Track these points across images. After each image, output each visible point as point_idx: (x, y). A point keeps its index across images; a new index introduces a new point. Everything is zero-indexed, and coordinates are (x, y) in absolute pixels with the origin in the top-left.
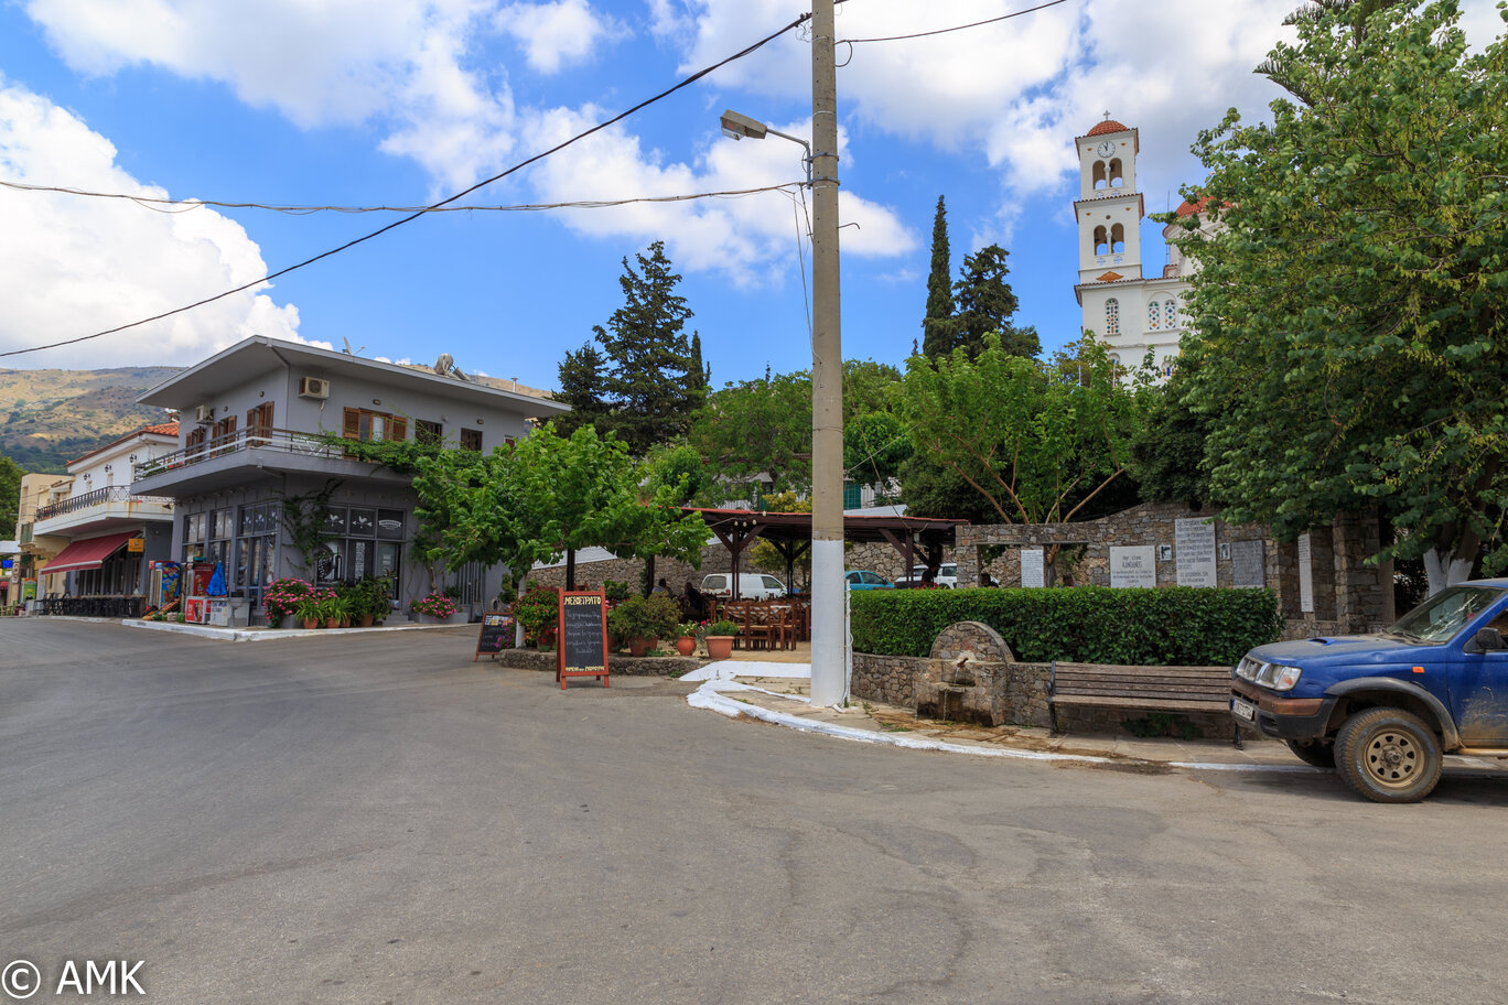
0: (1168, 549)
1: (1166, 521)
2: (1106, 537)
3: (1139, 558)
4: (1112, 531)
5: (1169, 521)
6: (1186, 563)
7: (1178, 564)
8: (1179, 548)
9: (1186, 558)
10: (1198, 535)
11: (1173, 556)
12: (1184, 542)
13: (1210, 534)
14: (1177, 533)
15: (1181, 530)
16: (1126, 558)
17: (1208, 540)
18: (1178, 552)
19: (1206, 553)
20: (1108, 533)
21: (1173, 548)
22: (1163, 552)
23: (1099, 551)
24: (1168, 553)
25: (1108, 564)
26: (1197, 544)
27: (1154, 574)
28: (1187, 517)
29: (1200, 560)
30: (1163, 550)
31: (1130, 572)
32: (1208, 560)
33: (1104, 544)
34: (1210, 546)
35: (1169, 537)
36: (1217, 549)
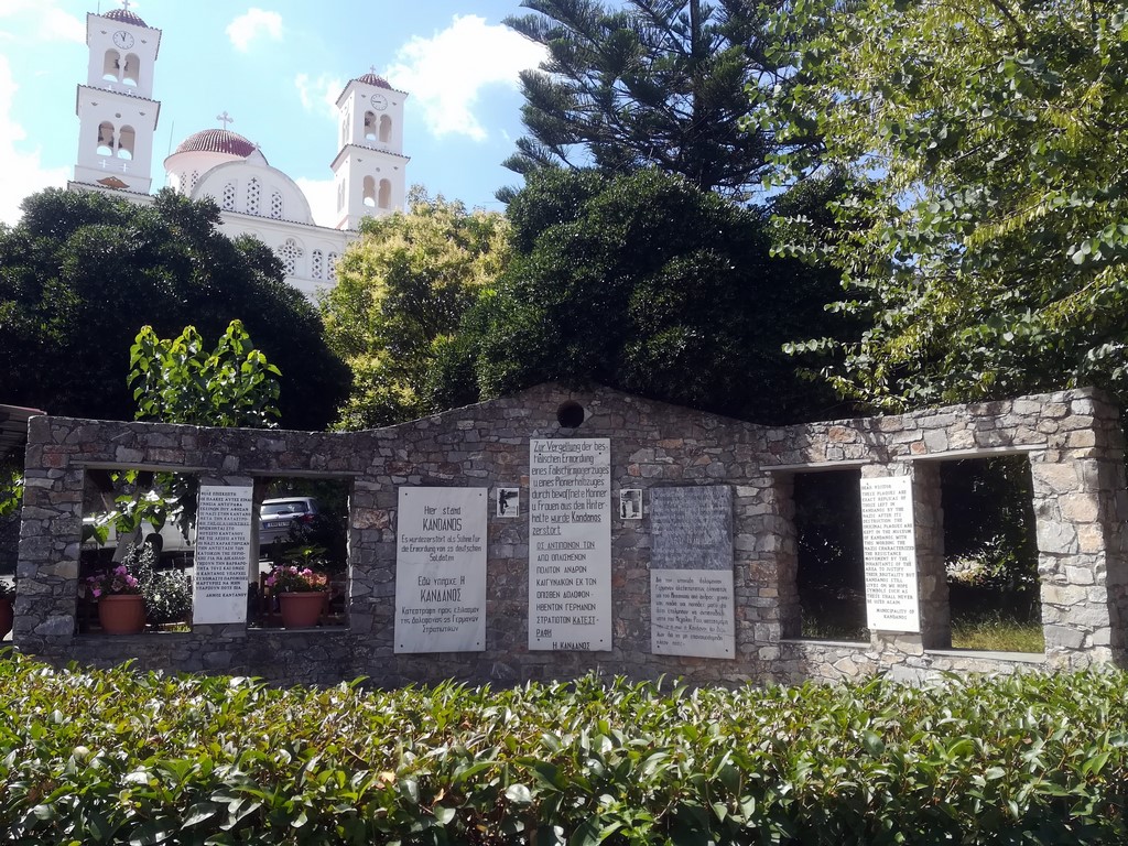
0: (514, 495)
1: (511, 441)
2: (391, 468)
3: (457, 511)
4: (403, 454)
5: (518, 441)
6: (550, 524)
7: (533, 525)
8: (536, 495)
9: (551, 514)
10: (576, 471)
11: (524, 507)
12: (548, 483)
13: (600, 471)
14: (533, 464)
15: (541, 460)
16: (430, 510)
17: (596, 482)
18: (533, 501)
19: (591, 506)
20: (394, 457)
21: (525, 493)
22: (503, 502)
23: (374, 494)
24: (513, 503)
25: (394, 523)
26: (574, 488)
27: (483, 543)
28: (553, 436)
29: (579, 519)
30: (504, 497)
31: (439, 539)
32: (596, 519)
33: (386, 480)
34: (602, 493)
35: (517, 472)
36: (614, 501)
